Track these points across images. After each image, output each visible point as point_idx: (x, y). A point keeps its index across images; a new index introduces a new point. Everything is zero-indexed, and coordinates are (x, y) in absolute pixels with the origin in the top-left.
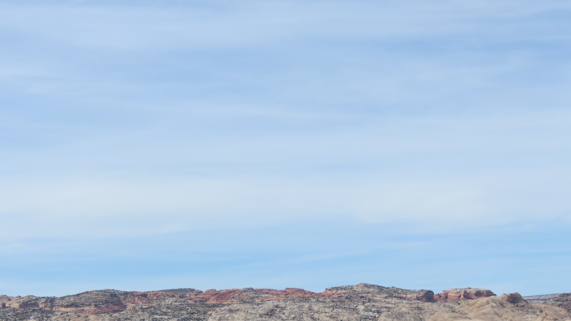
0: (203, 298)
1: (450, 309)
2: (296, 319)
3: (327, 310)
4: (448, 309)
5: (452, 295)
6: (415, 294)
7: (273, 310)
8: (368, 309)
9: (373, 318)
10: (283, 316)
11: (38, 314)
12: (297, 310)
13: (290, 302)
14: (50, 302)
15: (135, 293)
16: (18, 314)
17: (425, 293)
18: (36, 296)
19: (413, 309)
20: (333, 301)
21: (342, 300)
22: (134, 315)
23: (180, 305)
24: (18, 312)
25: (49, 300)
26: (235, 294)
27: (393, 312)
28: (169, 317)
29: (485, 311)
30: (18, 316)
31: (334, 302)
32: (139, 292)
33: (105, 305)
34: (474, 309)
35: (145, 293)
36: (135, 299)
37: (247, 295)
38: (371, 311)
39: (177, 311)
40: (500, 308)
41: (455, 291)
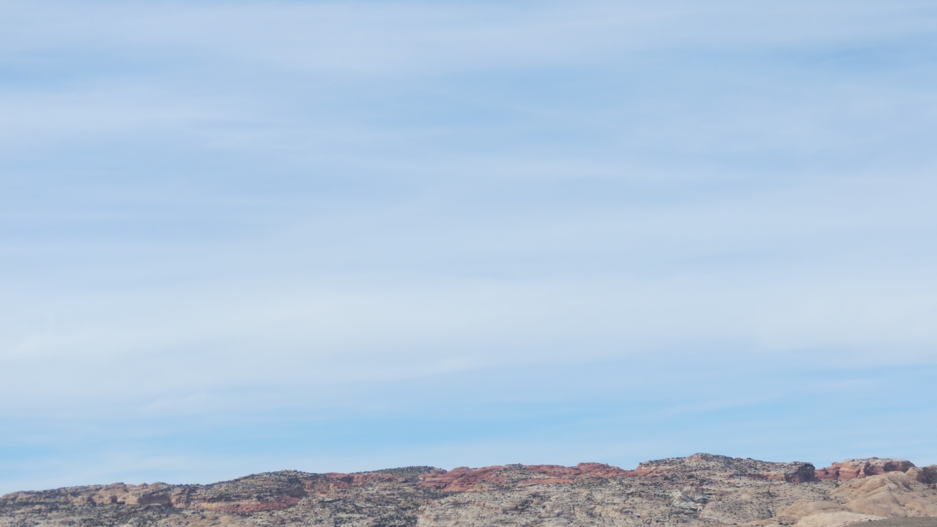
0: (440, 482)
1: (821, 495)
2: (562, 515)
3: (617, 500)
4: (816, 495)
5: (846, 469)
6: (783, 469)
7: (526, 502)
8: (688, 497)
9: (692, 512)
10: (542, 511)
11: (154, 514)
12: (567, 500)
13: (566, 488)
14: (190, 492)
15: (332, 476)
16: (121, 515)
17: (799, 467)
18: (169, 484)
19: (759, 495)
20: (644, 485)
21: (658, 483)
22: (308, 514)
23: (387, 495)
24: (121, 512)
25: (187, 490)
26: (491, 475)
27: (726, 502)
28: (362, 516)
29: (876, 497)
30: (120, 518)
31: (645, 487)
32: (340, 474)
33: (276, 497)
34: (859, 493)
35: (349, 476)
36: (329, 486)
37: (508, 476)
38: (692, 500)
39: (380, 505)
40: (903, 492)
41: (851, 463)
